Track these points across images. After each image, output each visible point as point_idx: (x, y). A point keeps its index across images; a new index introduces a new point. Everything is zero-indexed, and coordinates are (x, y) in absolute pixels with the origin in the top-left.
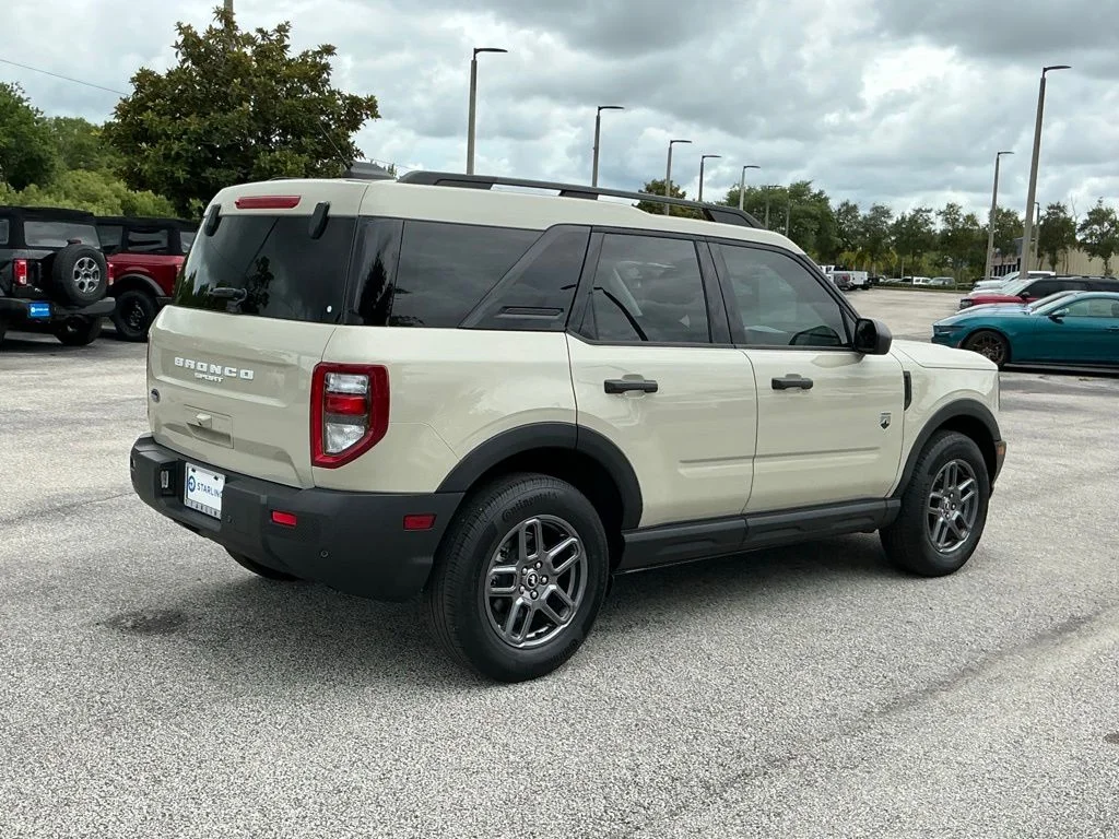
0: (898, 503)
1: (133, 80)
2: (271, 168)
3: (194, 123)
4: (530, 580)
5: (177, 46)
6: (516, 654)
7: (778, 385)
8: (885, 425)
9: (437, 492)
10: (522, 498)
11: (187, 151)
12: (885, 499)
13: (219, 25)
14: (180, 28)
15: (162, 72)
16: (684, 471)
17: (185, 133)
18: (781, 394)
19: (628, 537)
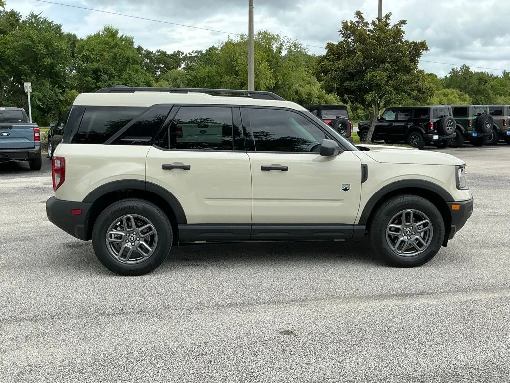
0: (364, 227)
1: (326, 48)
2: (370, 79)
3: (341, 64)
4: (131, 239)
5: (340, 31)
6: (122, 265)
7: (264, 168)
8: (345, 189)
9: (83, 202)
10: (121, 207)
11: (338, 76)
12: (354, 225)
13: (355, 20)
14: (343, 23)
15: (336, 44)
16: (208, 202)
17: (338, 68)
18: (266, 172)
19: (180, 227)
